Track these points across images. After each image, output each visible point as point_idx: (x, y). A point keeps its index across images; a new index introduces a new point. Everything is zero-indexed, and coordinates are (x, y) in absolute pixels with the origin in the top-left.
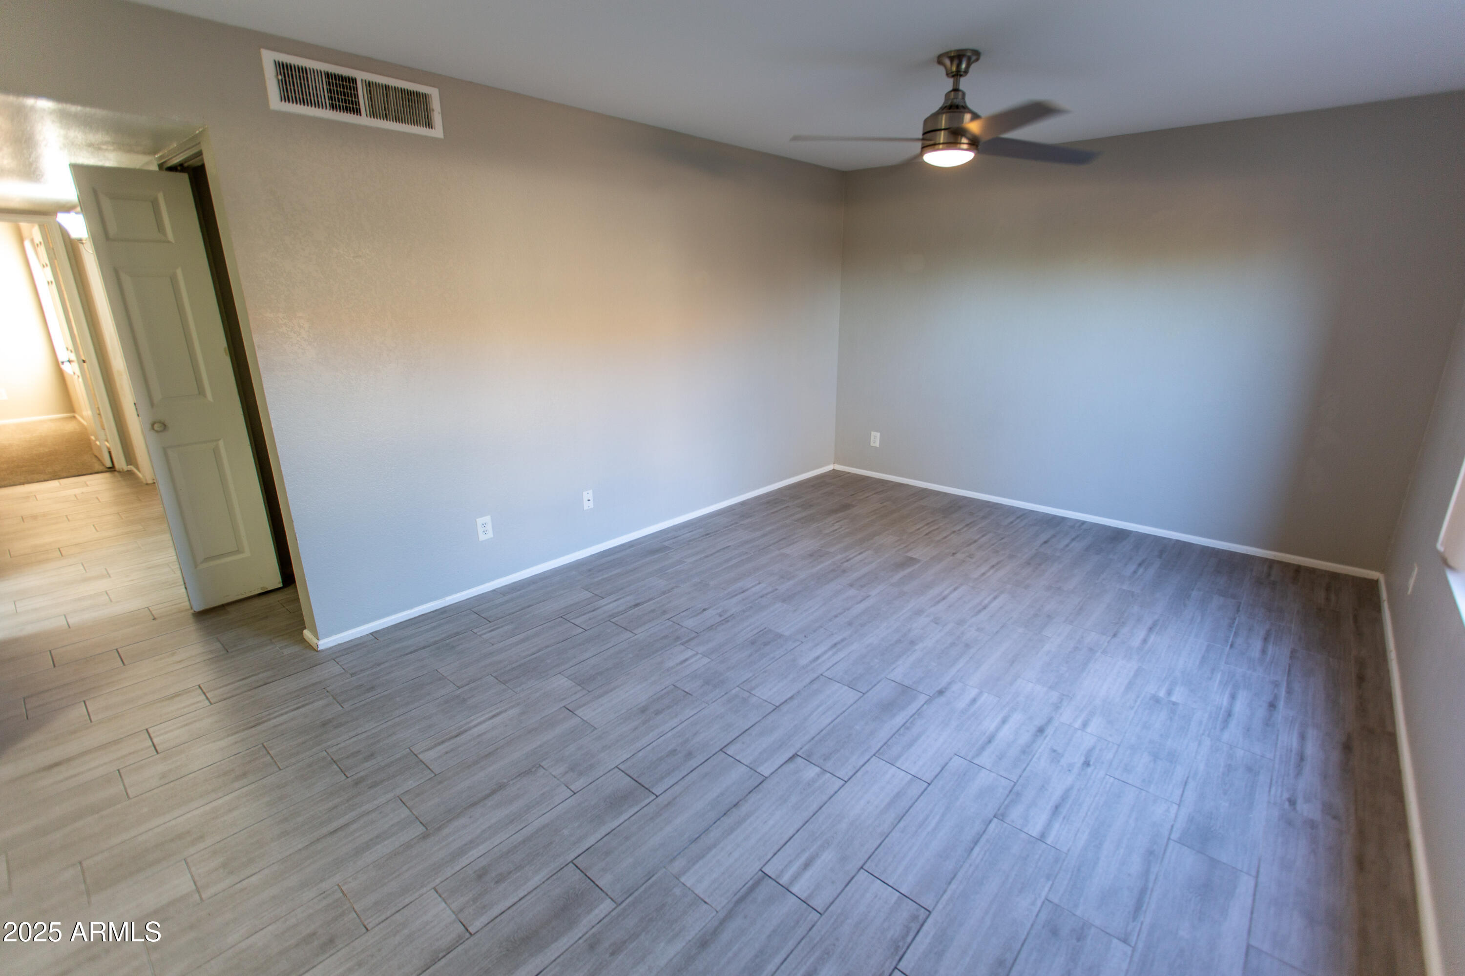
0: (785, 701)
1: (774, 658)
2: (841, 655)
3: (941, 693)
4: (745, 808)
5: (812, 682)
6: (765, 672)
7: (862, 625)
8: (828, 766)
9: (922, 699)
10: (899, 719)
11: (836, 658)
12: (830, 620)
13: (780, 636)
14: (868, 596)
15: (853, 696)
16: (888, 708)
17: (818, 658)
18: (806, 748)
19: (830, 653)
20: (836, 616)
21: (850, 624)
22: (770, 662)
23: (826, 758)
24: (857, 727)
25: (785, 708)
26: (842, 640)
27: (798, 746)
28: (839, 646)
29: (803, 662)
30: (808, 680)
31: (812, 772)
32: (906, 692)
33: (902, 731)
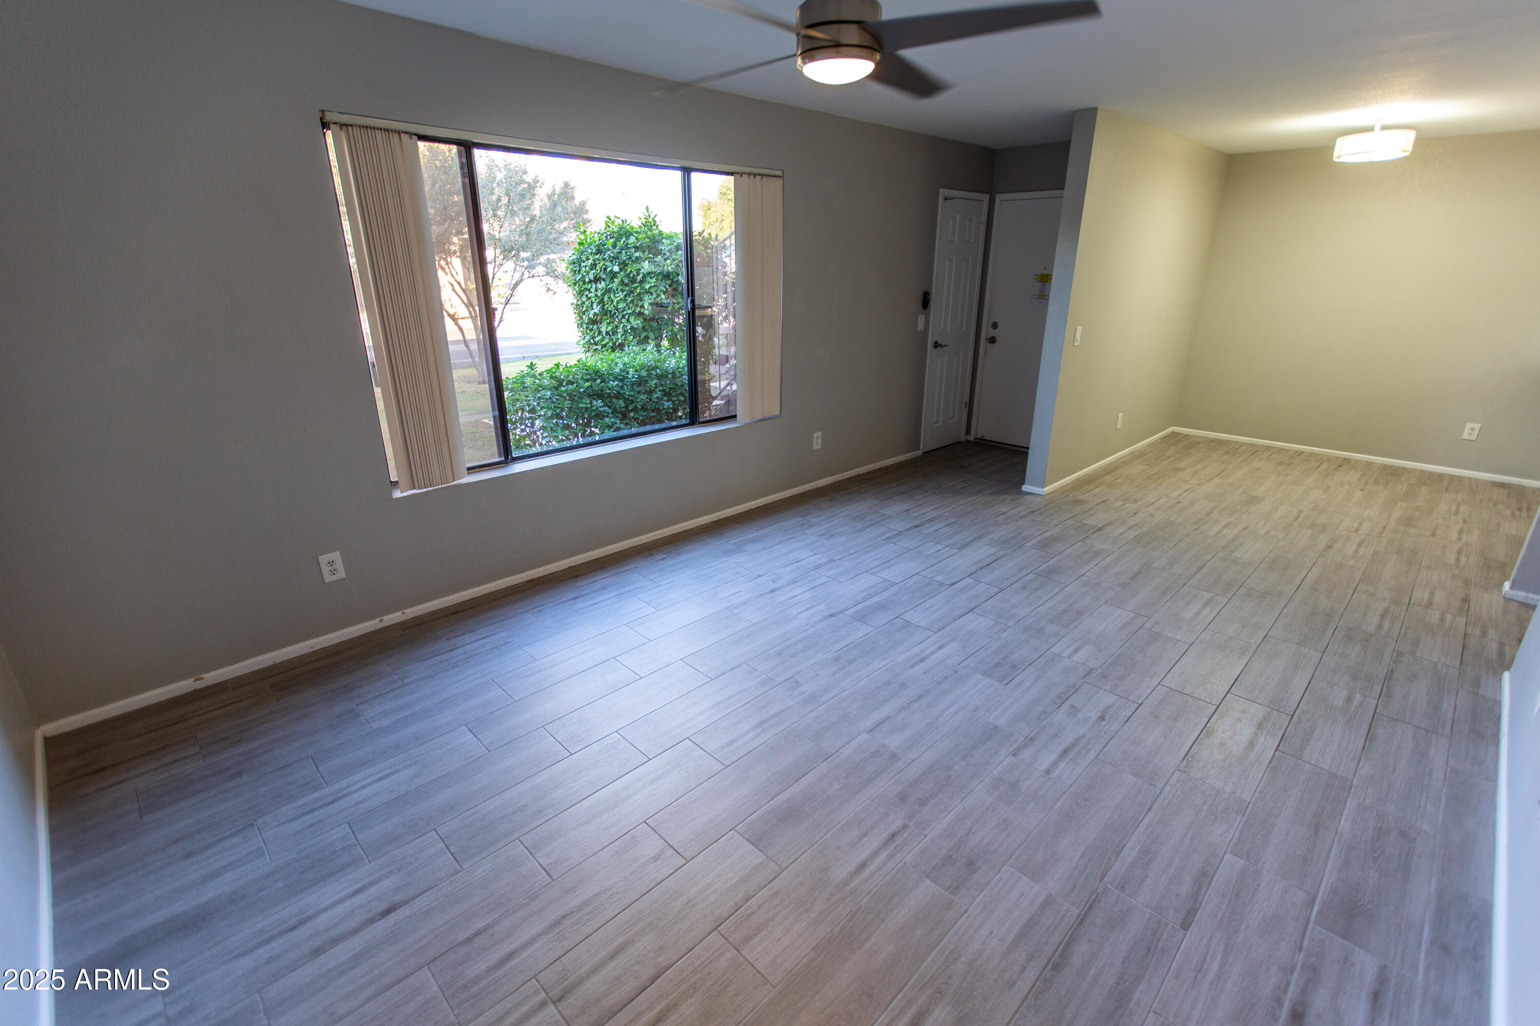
0: (965, 615)
1: (986, 649)
2: (916, 650)
3: (832, 615)
4: (976, 566)
5: (944, 627)
6: (990, 637)
7: (888, 683)
8: (928, 581)
9: (849, 612)
10: (875, 600)
11: (921, 647)
12: (928, 692)
13: (985, 674)
14: (871, 731)
15: (907, 616)
16: (880, 608)
17: (940, 648)
18: (943, 589)
19: (927, 652)
20: (921, 697)
21: (903, 685)
22: (988, 645)
23: (930, 584)
24: (907, 597)
25: (964, 610)
26: (913, 665)
27: (949, 589)
28: (918, 659)
29: (954, 645)
30: (948, 629)
31: (938, 578)
32: (862, 618)
33: (874, 594)
